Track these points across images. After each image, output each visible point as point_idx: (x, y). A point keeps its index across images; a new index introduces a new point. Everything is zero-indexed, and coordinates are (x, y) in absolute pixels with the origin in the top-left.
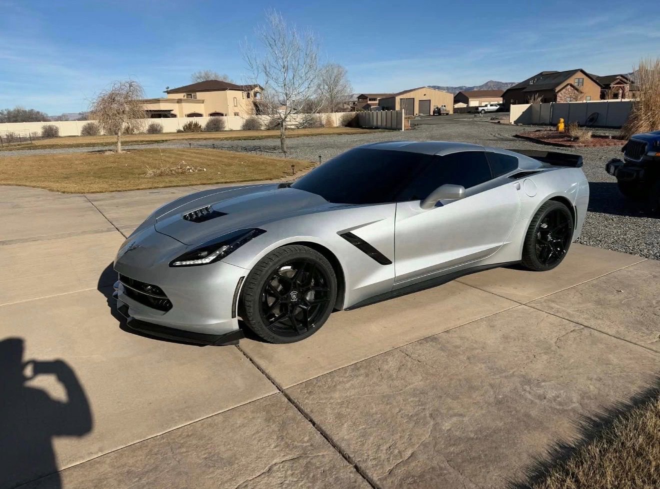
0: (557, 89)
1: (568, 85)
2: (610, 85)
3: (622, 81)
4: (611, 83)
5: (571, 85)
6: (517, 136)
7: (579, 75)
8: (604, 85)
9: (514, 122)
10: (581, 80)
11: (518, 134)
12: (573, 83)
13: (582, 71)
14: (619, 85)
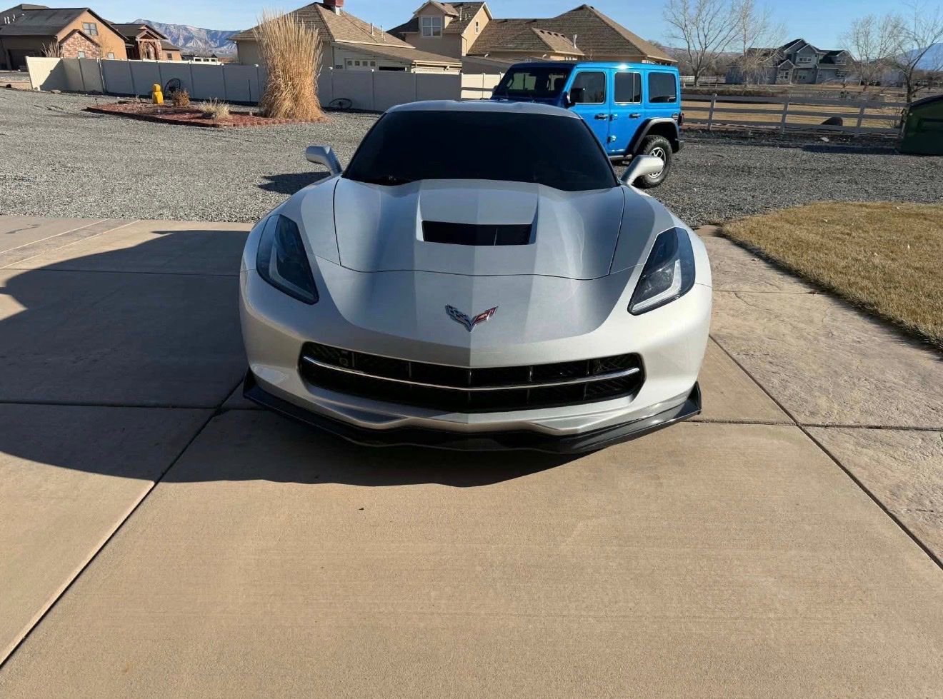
0: (60, 37)
1: (74, 31)
2: (135, 38)
3: (150, 34)
4: (137, 34)
5: (80, 33)
6: (89, 110)
7: (87, 17)
8: (128, 37)
9: (41, 86)
10: (92, 27)
11: (91, 106)
12: (81, 30)
13: (90, 11)
14: (148, 40)
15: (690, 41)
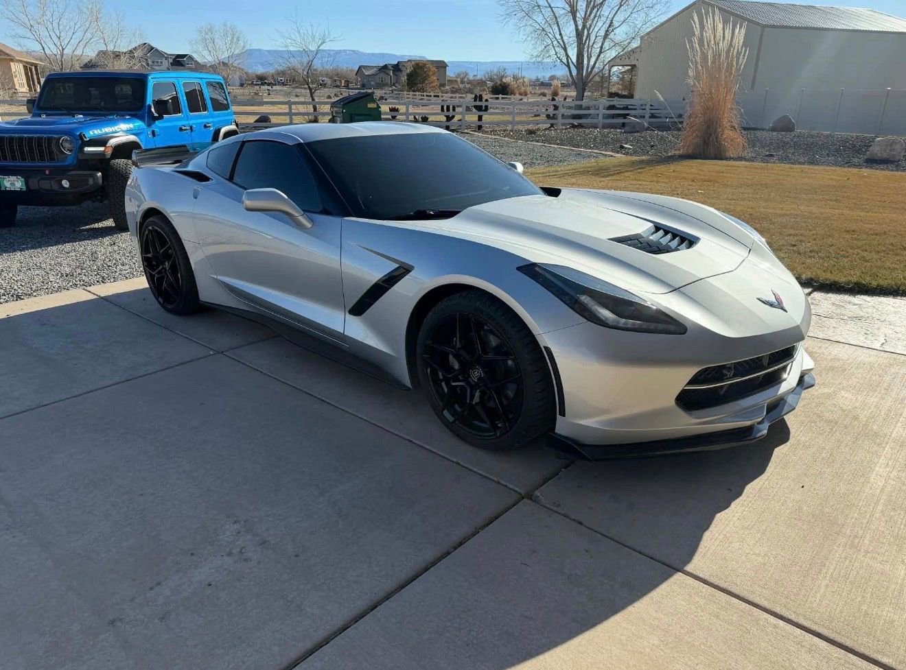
15: (42, 42)
